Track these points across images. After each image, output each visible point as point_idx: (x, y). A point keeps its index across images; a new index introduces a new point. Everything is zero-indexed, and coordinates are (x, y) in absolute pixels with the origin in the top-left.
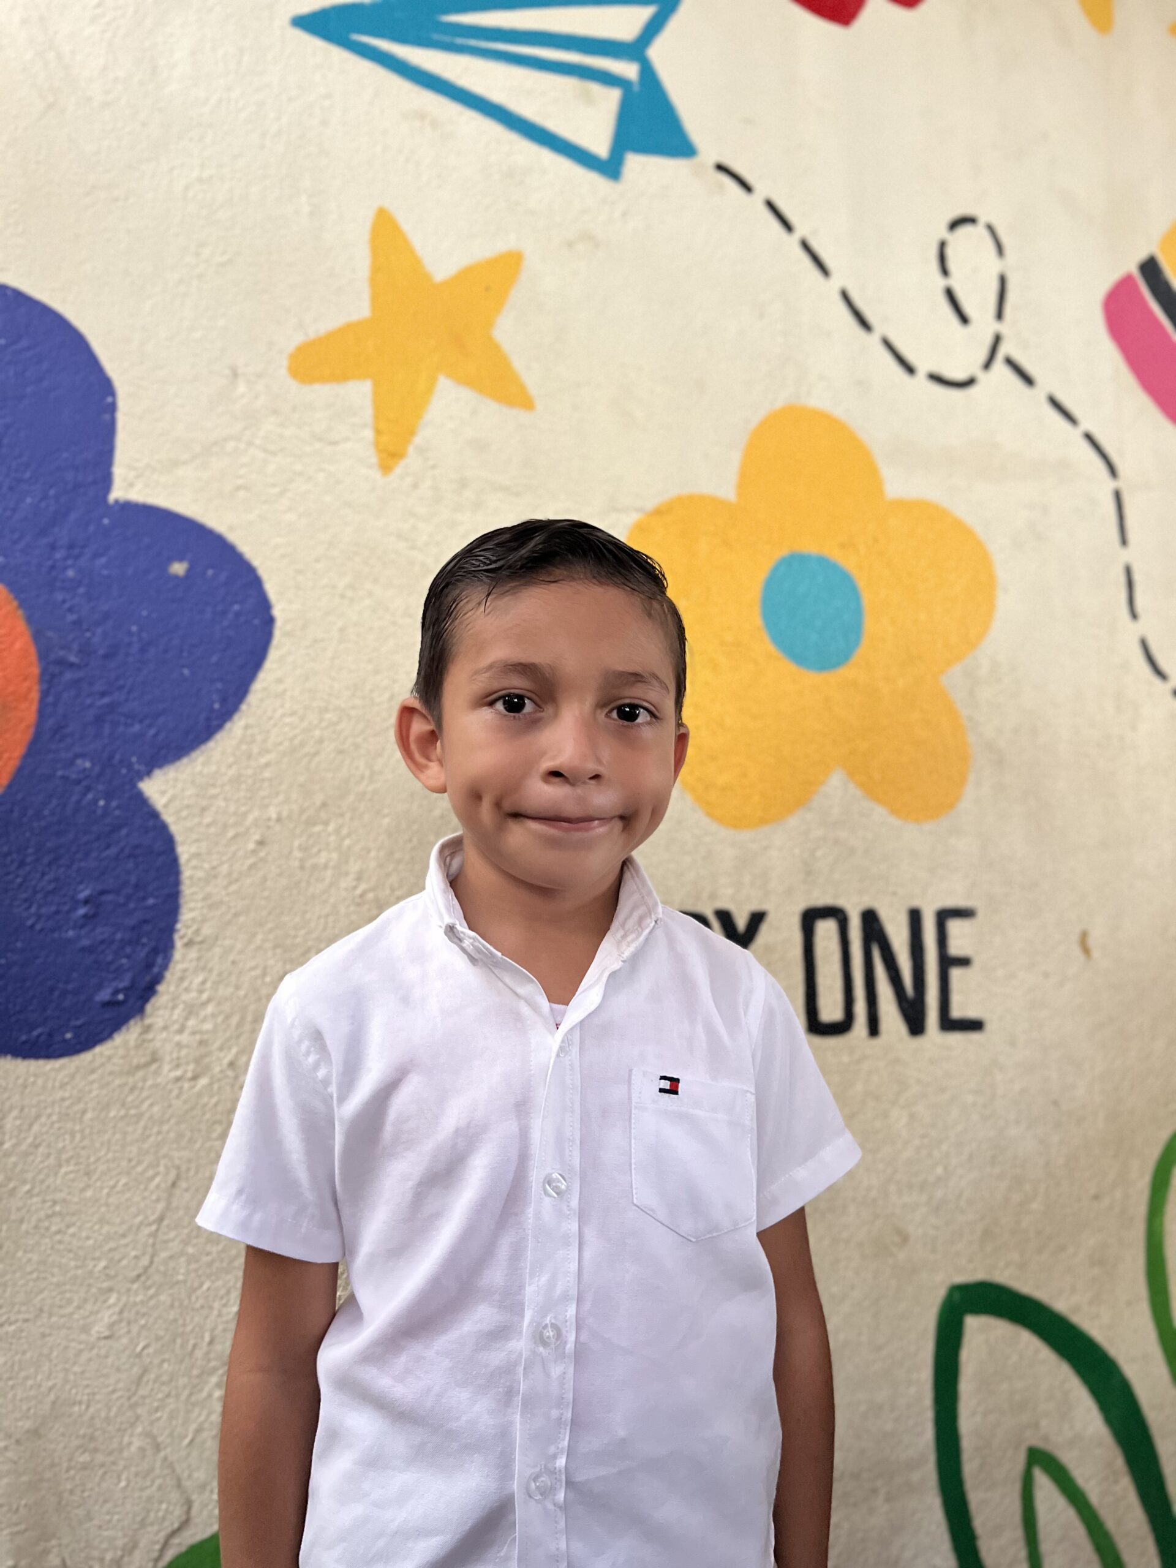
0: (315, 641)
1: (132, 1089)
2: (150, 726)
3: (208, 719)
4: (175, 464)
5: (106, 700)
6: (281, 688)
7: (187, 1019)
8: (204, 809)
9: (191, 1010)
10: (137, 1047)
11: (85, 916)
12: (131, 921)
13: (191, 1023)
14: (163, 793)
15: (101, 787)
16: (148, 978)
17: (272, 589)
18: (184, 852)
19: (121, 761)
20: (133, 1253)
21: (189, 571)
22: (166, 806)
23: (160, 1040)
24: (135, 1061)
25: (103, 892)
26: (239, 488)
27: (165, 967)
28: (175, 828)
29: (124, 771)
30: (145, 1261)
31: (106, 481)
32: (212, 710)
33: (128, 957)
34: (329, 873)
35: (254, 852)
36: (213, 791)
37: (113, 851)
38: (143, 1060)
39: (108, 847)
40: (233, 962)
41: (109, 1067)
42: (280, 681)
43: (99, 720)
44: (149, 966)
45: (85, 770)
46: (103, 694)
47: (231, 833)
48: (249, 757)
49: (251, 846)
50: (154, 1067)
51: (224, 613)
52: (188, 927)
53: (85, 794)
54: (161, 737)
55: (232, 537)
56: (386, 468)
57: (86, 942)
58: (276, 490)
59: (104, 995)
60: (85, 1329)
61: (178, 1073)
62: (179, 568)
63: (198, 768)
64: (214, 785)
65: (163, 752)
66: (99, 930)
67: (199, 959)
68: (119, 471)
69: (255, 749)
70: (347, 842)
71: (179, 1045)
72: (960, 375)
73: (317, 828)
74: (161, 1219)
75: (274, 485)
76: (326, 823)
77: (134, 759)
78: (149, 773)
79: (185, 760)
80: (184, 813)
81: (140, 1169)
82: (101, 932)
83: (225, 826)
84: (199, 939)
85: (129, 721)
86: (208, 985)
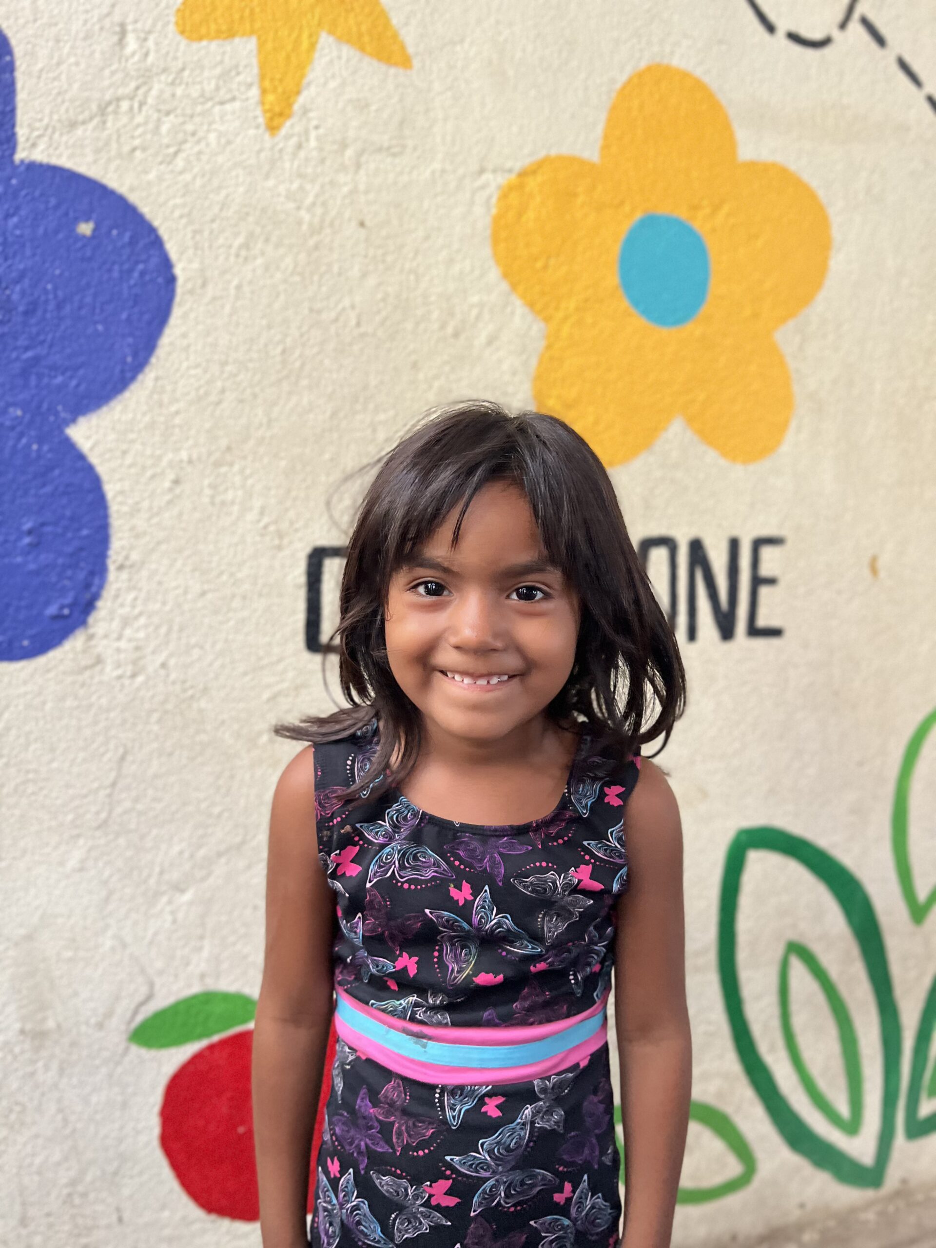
0: (214, 299)
1: (83, 685)
2: (71, 378)
3: (123, 371)
4: (73, 125)
5: (29, 354)
6: (185, 342)
7: (123, 628)
8: (124, 453)
9: (126, 622)
10: (84, 651)
11: (30, 545)
12: (69, 549)
13: (128, 632)
14: (88, 438)
15: (33, 433)
16: (88, 596)
17: (172, 248)
18: (110, 489)
19: (49, 409)
20: (93, 809)
21: (95, 230)
22: (92, 449)
23: (101, 646)
24: (84, 663)
25: (43, 525)
26: (134, 150)
27: (101, 587)
28: (102, 470)
29: (52, 418)
30: (103, 815)
31: (10, 141)
32: (124, 362)
33: (70, 578)
34: (236, 508)
35: (170, 490)
36: (132, 436)
37: (48, 489)
38: (89, 662)
39: (44, 485)
40: (160, 583)
41: (61, 668)
42: (184, 336)
43: (25, 373)
44: (88, 586)
45: (17, 418)
46: (27, 349)
47: (149, 473)
48: (161, 405)
49: (167, 484)
50: (98, 668)
51: (131, 271)
52: (118, 553)
53: (19, 439)
54: (83, 387)
55: (133, 198)
56: (272, 128)
57: (32, 566)
58: (172, 150)
59: (52, 610)
60: (62, 863)
61: (119, 672)
62: (85, 228)
63: (116, 417)
64: (132, 431)
65: (85, 402)
66: (43, 557)
67: (130, 580)
68: (22, 132)
69: (166, 398)
70: (250, 482)
71: (118, 650)
72: (817, 35)
73: (224, 469)
74: (114, 785)
75: (168, 146)
76: (231, 464)
77: (60, 408)
78: (74, 420)
79: (105, 409)
80: (107, 456)
81: (95, 746)
82: (45, 558)
83: (144, 468)
84: (128, 563)
85: (53, 373)
86: (139, 602)
